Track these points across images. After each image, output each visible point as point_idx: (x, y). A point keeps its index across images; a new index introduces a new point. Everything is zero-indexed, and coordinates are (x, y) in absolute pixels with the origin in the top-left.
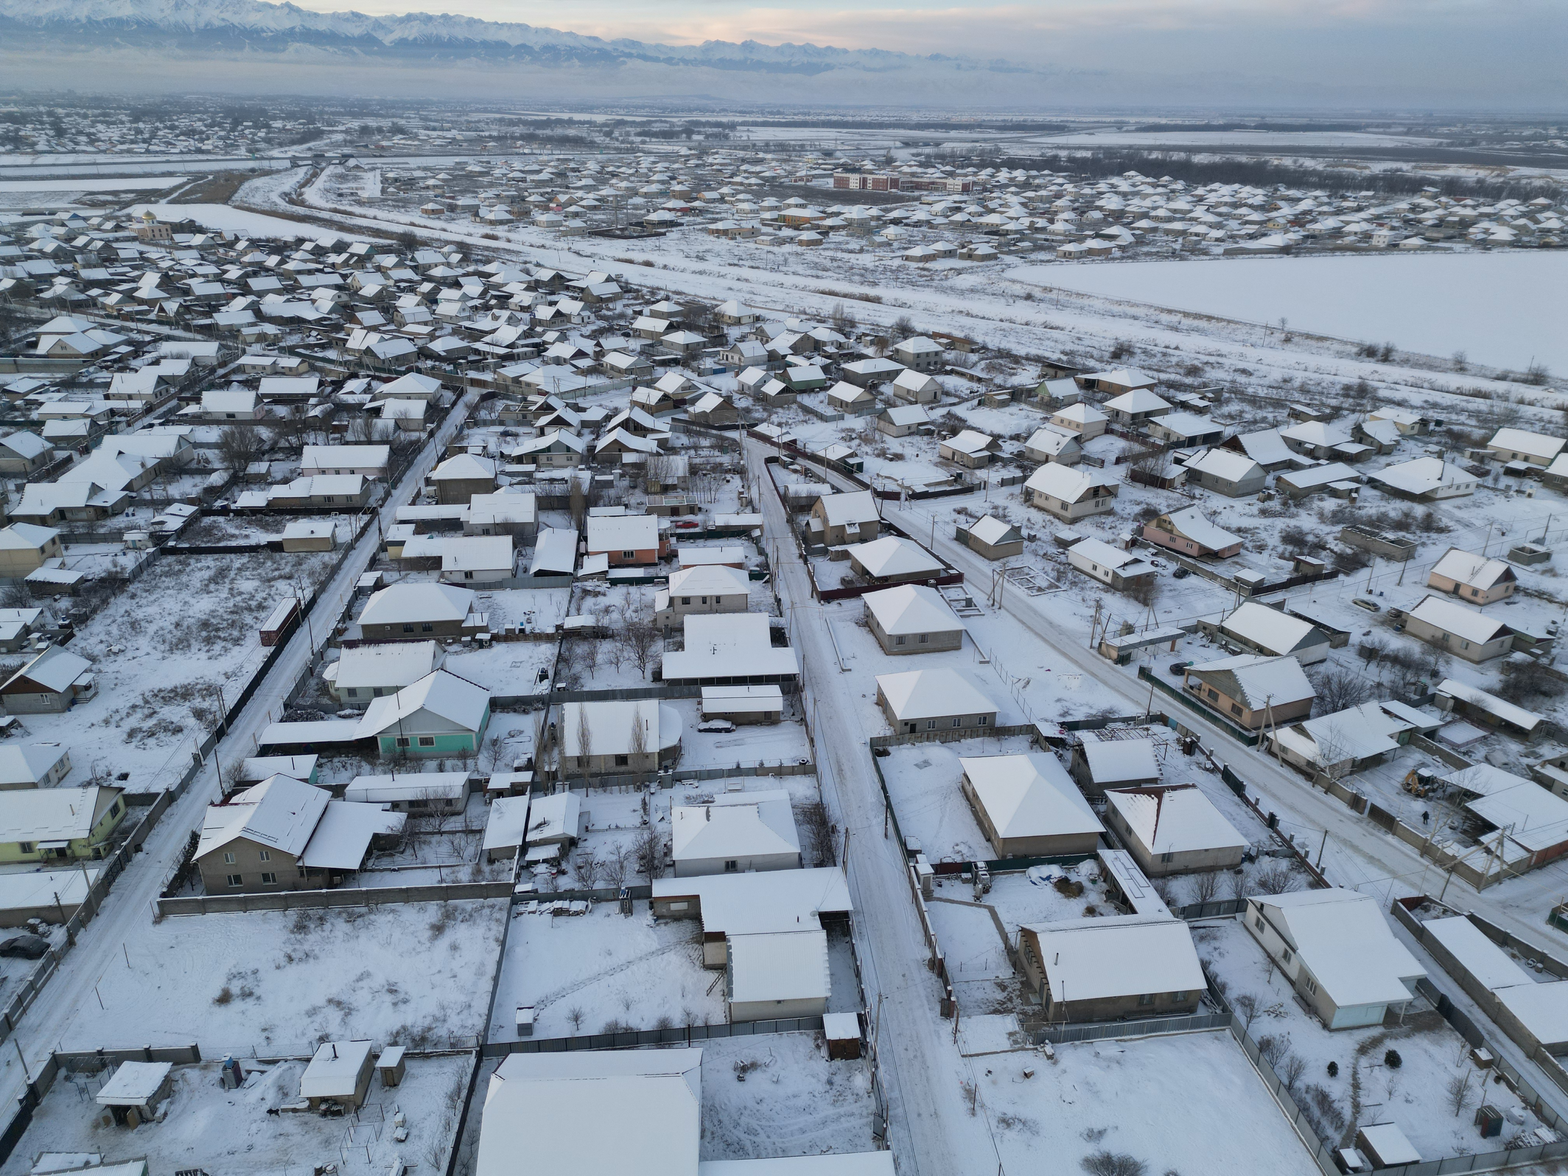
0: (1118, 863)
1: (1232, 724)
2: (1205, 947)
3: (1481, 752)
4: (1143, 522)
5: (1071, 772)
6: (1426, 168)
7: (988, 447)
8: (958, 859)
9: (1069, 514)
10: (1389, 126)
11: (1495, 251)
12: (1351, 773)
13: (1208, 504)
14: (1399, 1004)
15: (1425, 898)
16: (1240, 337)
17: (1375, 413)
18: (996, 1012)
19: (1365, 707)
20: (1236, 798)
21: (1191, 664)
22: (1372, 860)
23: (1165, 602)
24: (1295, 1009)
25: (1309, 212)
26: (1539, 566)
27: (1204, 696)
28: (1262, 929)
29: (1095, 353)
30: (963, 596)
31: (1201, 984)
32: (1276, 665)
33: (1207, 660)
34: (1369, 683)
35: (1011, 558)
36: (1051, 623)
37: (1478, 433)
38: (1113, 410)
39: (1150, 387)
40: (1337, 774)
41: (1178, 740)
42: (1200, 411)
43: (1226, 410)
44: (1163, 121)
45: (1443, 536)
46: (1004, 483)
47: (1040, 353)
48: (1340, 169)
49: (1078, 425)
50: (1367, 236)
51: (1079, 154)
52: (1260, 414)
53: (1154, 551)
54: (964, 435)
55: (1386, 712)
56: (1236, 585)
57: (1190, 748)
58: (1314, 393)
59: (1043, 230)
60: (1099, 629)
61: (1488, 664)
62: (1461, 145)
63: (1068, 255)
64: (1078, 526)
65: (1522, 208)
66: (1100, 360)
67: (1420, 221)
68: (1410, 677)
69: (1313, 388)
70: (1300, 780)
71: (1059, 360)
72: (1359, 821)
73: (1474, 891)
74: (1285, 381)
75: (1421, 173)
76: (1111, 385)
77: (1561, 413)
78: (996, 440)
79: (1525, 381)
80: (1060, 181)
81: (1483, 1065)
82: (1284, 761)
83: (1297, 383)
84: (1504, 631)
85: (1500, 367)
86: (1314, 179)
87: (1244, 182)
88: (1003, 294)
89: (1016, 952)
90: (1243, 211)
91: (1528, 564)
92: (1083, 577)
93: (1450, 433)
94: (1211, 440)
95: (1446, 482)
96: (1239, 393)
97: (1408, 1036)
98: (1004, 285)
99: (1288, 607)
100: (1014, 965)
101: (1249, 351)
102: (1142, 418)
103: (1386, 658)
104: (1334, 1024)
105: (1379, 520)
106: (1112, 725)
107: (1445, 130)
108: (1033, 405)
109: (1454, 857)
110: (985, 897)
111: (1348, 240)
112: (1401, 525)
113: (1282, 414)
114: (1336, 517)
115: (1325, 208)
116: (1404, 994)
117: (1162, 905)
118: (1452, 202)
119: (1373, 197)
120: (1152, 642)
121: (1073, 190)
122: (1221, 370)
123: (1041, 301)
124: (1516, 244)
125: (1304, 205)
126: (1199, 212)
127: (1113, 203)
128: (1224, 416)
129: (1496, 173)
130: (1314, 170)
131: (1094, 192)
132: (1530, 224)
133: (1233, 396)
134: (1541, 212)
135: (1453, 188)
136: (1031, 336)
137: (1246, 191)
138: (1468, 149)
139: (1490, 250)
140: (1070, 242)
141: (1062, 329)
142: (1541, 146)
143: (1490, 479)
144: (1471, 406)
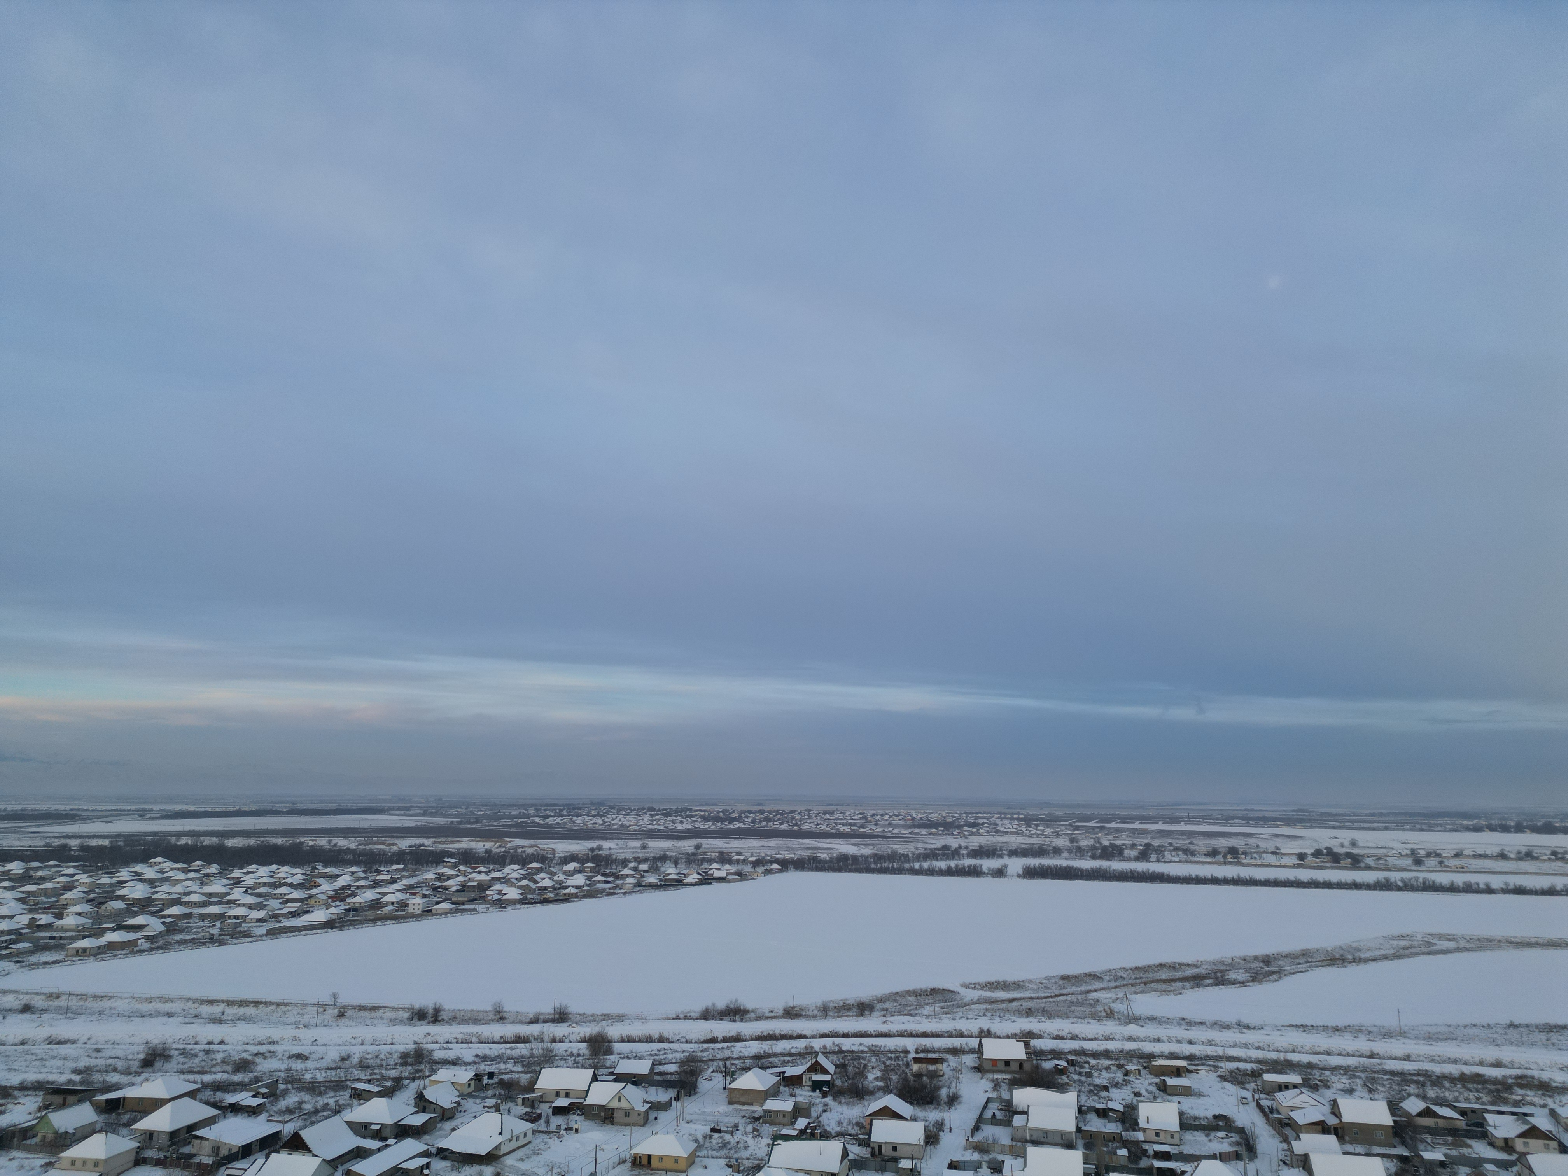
6: (443, 843)
10: (408, 809)
11: (509, 908)
16: (292, 1019)
17: (434, 1078)
25: (348, 887)
29: (120, 1064)
37: (525, 1078)
38: (145, 1132)
39: (192, 1094)
42: (253, 1111)
43: (283, 1104)
44: (192, 808)
47: (41, 1077)
48: (368, 847)
49: (100, 1162)
50: (403, 905)
51: (94, 843)
52: (321, 1101)
58: (374, 1067)
59: (48, 926)
62: (469, 823)
63: (82, 953)
65: (523, 872)
66: (127, 1072)
67: (446, 888)
69: (371, 1062)
71: (70, 1081)
74: (343, 1059)
75: (441, 847)
76: (141, 1100)
77: (584, 1045)
79: (553, 1021)
80: (71, 871)
83: (355, 1060)
85: (531, 1010)
86: (349, 857)
87: (282, 863)
90: (283, 890)
93: (501, 1083)
94: (269, 1144)
95: (507, 1135)
96: (296, 1082)
101: (303, 1034)
102: (183, 1135)
107: (453, 811)
108: (29, 1149)
111: (386, 910)
113: (344, 1097)
115: (362, 883)
118: (469, 870)
119: (403, 870)
121: (88, 880)
122: (274, 1060)
123: (44, 1011)
124: (524, 901)
125: (342, 881)
126: (237, 894)
127: (138, 891)
128: (281, 1112)
129: (498, 844)
130: (348, 849)
131: (114, 881)
132: (531, 884)
133: (290, 1086)
134: (537, 874)
135: (468, 858)
136: (29, 1057)
137: (284, 871)
138: (474, 826)
139: (505, 907)
140: (84, 937)
141: (74, 1042)
142: (526, 822)
143: (542, 1122)
144: (515, 1053)
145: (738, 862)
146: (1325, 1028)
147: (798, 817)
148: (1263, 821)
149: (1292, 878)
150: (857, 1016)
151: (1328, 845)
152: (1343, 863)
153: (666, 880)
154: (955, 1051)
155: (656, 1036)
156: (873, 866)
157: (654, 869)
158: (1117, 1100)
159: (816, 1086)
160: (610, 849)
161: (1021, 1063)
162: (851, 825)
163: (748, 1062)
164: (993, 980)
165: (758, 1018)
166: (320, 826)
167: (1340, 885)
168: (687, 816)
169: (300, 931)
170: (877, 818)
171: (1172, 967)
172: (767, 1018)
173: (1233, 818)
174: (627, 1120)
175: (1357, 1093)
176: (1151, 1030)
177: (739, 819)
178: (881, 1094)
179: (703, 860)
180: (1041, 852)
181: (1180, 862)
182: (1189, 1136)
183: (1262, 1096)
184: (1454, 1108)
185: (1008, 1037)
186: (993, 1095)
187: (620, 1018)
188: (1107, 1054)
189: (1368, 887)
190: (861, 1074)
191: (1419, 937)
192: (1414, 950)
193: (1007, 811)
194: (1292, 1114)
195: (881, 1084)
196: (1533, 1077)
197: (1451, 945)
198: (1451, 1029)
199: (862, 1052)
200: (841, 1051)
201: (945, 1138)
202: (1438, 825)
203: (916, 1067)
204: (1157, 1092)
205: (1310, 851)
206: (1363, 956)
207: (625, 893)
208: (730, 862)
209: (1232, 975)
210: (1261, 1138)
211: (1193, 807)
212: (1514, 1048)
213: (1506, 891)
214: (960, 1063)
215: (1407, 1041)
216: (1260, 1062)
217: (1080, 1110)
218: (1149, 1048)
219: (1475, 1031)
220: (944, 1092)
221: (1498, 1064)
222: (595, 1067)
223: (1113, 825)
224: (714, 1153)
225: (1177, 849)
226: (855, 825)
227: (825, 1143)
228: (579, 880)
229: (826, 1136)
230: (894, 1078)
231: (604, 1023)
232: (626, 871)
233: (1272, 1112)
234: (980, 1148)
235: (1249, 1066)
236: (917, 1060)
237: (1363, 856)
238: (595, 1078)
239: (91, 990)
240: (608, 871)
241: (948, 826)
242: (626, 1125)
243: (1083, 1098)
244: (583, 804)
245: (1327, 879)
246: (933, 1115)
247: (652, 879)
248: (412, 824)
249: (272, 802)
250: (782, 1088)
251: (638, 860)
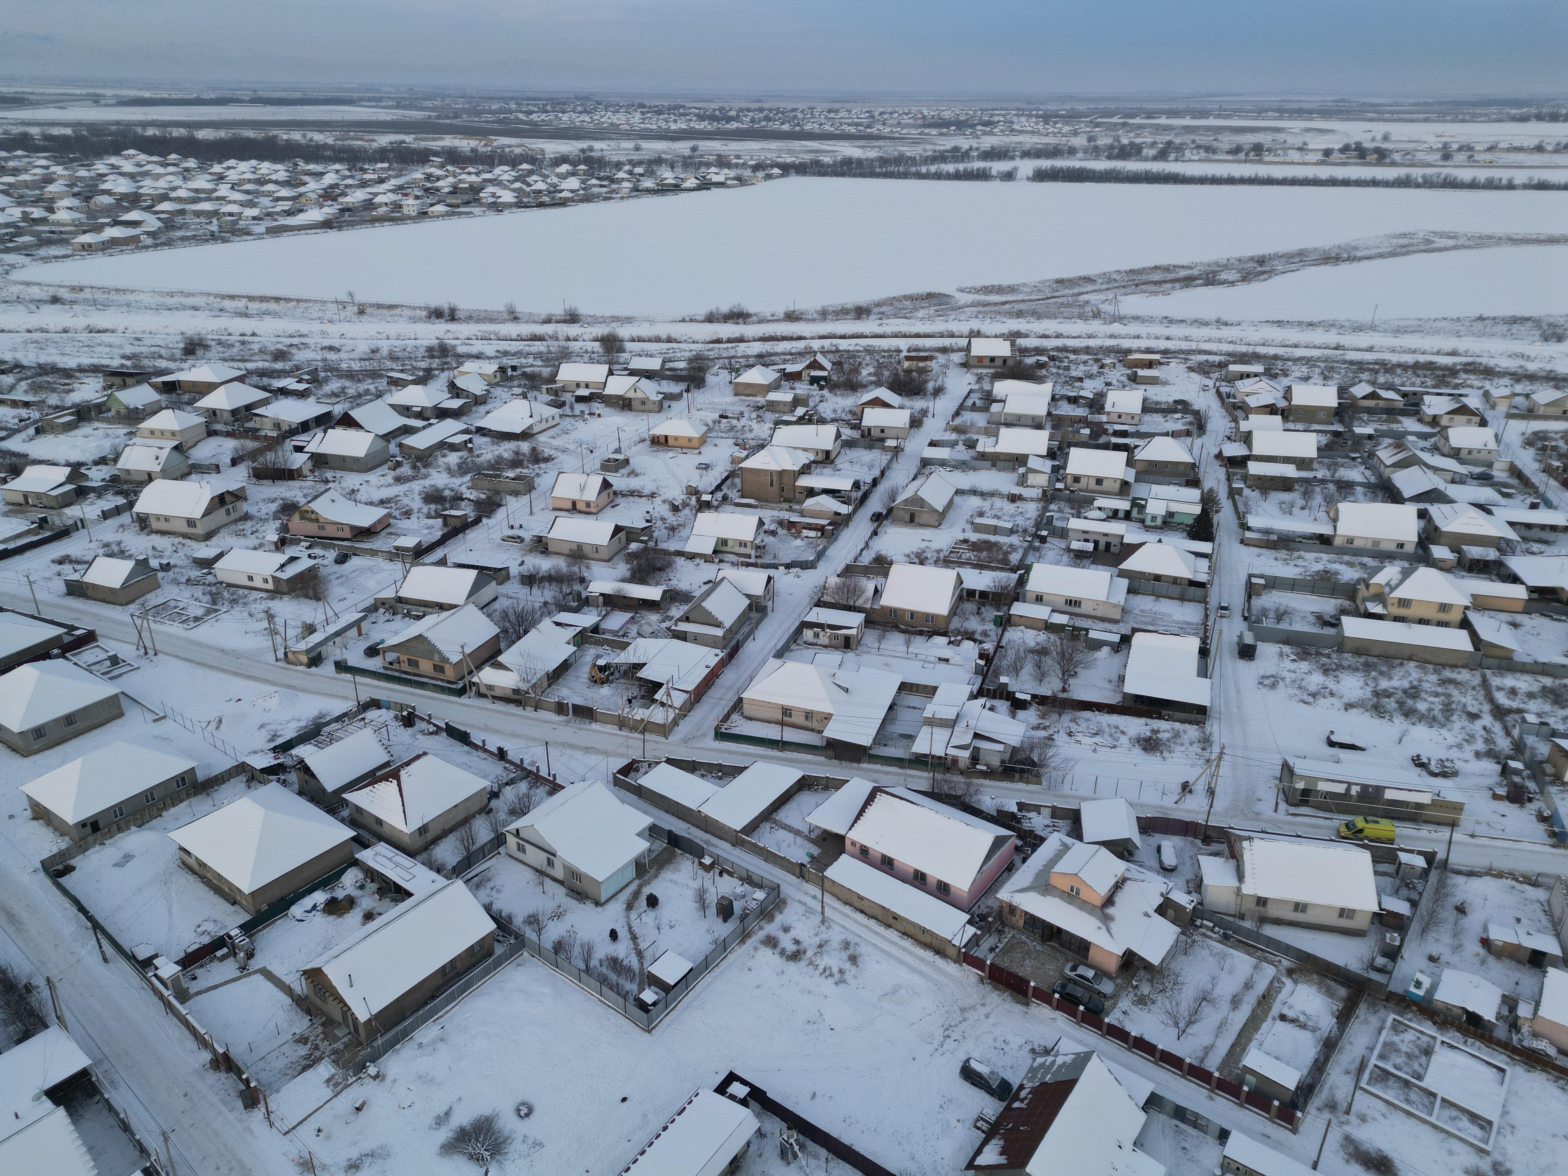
0: (379, 858)
1: (439, 683)
2: (483, 893)
3: (633, 630)
4: (285, 518)
5: (301, 793)
6: (425, 140)
7: (69, 479)
8: (206, 940)
9: (200, 530)
10: (379, 100)
11: (506, 212)
12: (549, 686)
13: (344, 485)
14: (642, 855)
15: (634, 761)
16: (315, 315)
17: (461, 369)
18: (305, 1068)
19: (540, 626)
20: (466, 748)
21: (382, 641)
22: (587, 750)
23: (336, 590)
24: (572, 903)
25: (336, 186)
26: (623, 471)
27: (405, 667)
28: (524, 851)
29: (163, 352)
30: (104, 656)
31: (492, 926)
32: (459, 615)
33: (396, 633)
34: (537, 605)
35: (149, 596)
36: (223, 651)
37: (546, 371)
38: (208, 410)
39: (241, 379)
40: (539, 691)
41: (396, 717)
42: (302, 395)
43: (327, 389)
44: (147, 95)
45: (550, 464)
46: (106, 515)
47: (95, 361)
48: (346, 143)
49: (173, 434)
50: (398, 206)
51: (56, 131)
52: (362, 387)
53: (307, 544)
54: (30, 472)
55: (558, 624)
56: (397, 554)
57: (409, 720)
58: (403, 359)
59: (43, 221)
60: (279, 639)
61: (616, 559)
62: (447, 117)
63: (87, 248)
64: (214, 540)
65: (513, 173)
66: (172, 359)
67: (437, 189)
68: (566, 589)
69: (400, 354)
70: (512, 709)
71: (122, 366)
72: (568, 722)
73: (663, 739)
74: (373, 352)
75: (423, 144)
76: (194, 384)
77: (598, 343)
78: (76, 470)
79: (565, 322)
80: (43, 162)
81: (708, 868)
82: (494, 697)
83: (385, 352)
84: (618, 529)
85: (544, 311)
86: (329, 153)
87: (261, 158)
88: (19, 300)
89: (307, 997)
90: (270, 187)
91: (617, 472)
92: (241, 591)
93: (525, 375)
94: (324, 421)
95: (536, 418)
96: (334, 370)
97: (656, 876)
98: (16, 289)
99: (451, 560)
100: (308, 1012)
101: (328, 327)
102: (243, 413)
103: (543, 579)
104: (603, 900)
105: (497, 463)
106: (327, 729)
107: (429, 104)
108: (109, 421)
109: (643, 720)
110: (252, 962)
111: (383, 210)
112: (516, 463)
113: (382, 384)
114: (462, 469)
115: (349, 181)
116: (643, 845)
117: (434, 875)
118: (458, 171)
119: (389, 169)
120: (338, 634)
121: (65, 173)
122: (308, 351)
123: (73, 302)
124: (519, 205)
125: (330, 179)
126: (224, 190)
127: (123, 186)
128: (328, 396)
129: (483, 143)
130: (326, 144)
131: (92, 174)
132: (524, 187)
133: (329, 374)
134: (528, 176)
135: (453, 157)
136: (76, 344)
137: (266, 167)
138: (454, 121)
139: (501, 211)
140: (85, 232)
141: (113, 331)
142: (509, 118)
143: (567, 408)
144: (534, 349)
145: (737, 166)
146: (1300, 324)
147: (800, 116)
148: (1299, 113)
149: (1311, 176)
150: (855, 319)
151: (1358, 139)
152: (1368, 158)
153: (663, 185)
154: (944, 350)
155: (664, 337)
156: (878, 170)
157: (650, 173)
158: (1088, 389)
159: (814, 380)
160: (602, 150)
161: (1005, 360)
162: (857, 125)
163: (752, 361)
164: (988, 284)
165: (761, 322)
166: (290, 118)
167: (1359, 183)
168: (681, 115)
169: (299, 230)
170: (885, 116)
171: (1166, 269)
172: (769, 321)
173: (1267, 111)
174: (643, 407)
175: (1312, 381)
176: (1134, 328)
177: (736, 119)
178: (873, 387)
179: (701, 164)
180: (1054, 152)
181: (1199, 160)
182: (1148, 418)
183: (1223, 384)
184: (1398, 391)
185: (996, 337)
186: (976, 387)
187: (629, 320)
188: (1087, 350)
189: (1387, 184)
190: (856, 370)
191: (1421, 235)
192: (1411, 249)
193: (1026, 106)
194: (1246, 399)
195: (873, 378)
196: (1480, 364)
197: (1450, 243)
198: (1421, 323)
199: (858, 351)
200: (838, 351)
201: (928, 422)
202: (1481, 115)
203: (906, 364)
204: (1127, 382)
205: (1338, 146)
206: (1359, 254)
207: (622, 198)
208: (729, 166)
209: (1224, 276)
210: (1213, 419)
211: (1225, 99)
212: (1474, 339)
213: (1527, 187)
214: (948, 360)
215: (1375, 334)
216: (1229, 354)
217: (1053, 398)
218: (1126, 344)
219: (1444, 324)
220: (930, 385)
221: (1453, 353)
222: (610, 363)
223: (1137, 121)
224: (723, 435)
225: (1199, 147)
226: (860, 124)
227: (821, 427)
228: (573, 183)
229: (822, 421)
230: (886, 373)
231: (614, 324)
232: (621, 175)
233: (1228, 397)
234: (957, 430)
235: (1217, 359)
236: (908, 358)
237: (1391, 151)
238: (611, 373)
239: (111, 283)
240: (602, 174)
241: (961, 125)
242: (643, 411)
243: (1058, 387)
244: (568, 98)
245: (1346, 176)
246: (919, 404)
247: (648, 183)
248: (388, 118)
249: (230, 89)
250: (783, 382)
251: (633, 163)
